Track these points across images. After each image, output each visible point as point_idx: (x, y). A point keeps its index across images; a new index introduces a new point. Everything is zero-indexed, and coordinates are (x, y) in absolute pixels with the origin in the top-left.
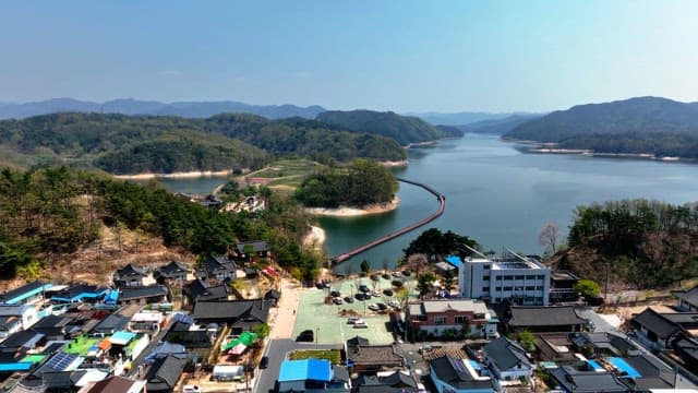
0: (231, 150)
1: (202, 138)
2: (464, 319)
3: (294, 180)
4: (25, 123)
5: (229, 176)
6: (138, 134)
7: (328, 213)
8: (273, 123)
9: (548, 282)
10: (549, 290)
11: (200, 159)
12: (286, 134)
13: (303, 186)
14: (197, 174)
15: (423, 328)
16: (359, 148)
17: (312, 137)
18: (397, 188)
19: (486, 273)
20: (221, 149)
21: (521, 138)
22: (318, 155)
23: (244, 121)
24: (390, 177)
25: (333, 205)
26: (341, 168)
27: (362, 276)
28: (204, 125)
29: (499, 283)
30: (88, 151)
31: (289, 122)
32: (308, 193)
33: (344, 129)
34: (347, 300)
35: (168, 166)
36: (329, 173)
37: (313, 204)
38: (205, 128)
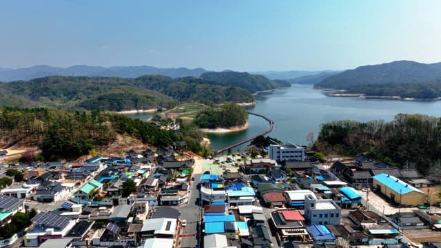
0: (154, 98)
1: (136, 91)
2: (267, 166)
3: (192, 114)
4: (30, 83)
5: (155, 112)
6: (98, 89)
7: (211, 131)
8: (175, 81)
9: (303, 153)
10: (304, 157)
11: (136, 103)
12: (184, 87)
13: (197, 117)
14: (135, 111)
15: (251, 169)
16: (227, 95)
17: (199, 89)
18: (247, 118)
19: (278, 150)
20: (148, 97)
21: (325, 87)
22: (204, 100)
23: (158, 80)
24: (244, 112)
25: (213, 127)
26: (217, 107)
27: (228, 155)
28: (134, 82)
29: (283, 155)
30: (70, 99)
31: (185, 79)
32: (200, 121)
33: (218, 84)
34: (222, 163)
35: (118, 107)
36: (211, 110)
37: (203, 126)
38: (135, 84)
